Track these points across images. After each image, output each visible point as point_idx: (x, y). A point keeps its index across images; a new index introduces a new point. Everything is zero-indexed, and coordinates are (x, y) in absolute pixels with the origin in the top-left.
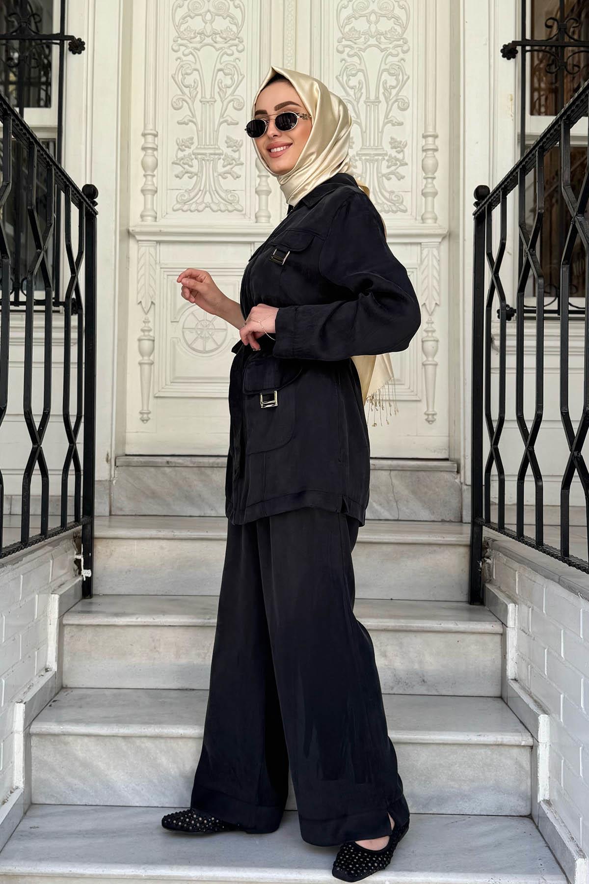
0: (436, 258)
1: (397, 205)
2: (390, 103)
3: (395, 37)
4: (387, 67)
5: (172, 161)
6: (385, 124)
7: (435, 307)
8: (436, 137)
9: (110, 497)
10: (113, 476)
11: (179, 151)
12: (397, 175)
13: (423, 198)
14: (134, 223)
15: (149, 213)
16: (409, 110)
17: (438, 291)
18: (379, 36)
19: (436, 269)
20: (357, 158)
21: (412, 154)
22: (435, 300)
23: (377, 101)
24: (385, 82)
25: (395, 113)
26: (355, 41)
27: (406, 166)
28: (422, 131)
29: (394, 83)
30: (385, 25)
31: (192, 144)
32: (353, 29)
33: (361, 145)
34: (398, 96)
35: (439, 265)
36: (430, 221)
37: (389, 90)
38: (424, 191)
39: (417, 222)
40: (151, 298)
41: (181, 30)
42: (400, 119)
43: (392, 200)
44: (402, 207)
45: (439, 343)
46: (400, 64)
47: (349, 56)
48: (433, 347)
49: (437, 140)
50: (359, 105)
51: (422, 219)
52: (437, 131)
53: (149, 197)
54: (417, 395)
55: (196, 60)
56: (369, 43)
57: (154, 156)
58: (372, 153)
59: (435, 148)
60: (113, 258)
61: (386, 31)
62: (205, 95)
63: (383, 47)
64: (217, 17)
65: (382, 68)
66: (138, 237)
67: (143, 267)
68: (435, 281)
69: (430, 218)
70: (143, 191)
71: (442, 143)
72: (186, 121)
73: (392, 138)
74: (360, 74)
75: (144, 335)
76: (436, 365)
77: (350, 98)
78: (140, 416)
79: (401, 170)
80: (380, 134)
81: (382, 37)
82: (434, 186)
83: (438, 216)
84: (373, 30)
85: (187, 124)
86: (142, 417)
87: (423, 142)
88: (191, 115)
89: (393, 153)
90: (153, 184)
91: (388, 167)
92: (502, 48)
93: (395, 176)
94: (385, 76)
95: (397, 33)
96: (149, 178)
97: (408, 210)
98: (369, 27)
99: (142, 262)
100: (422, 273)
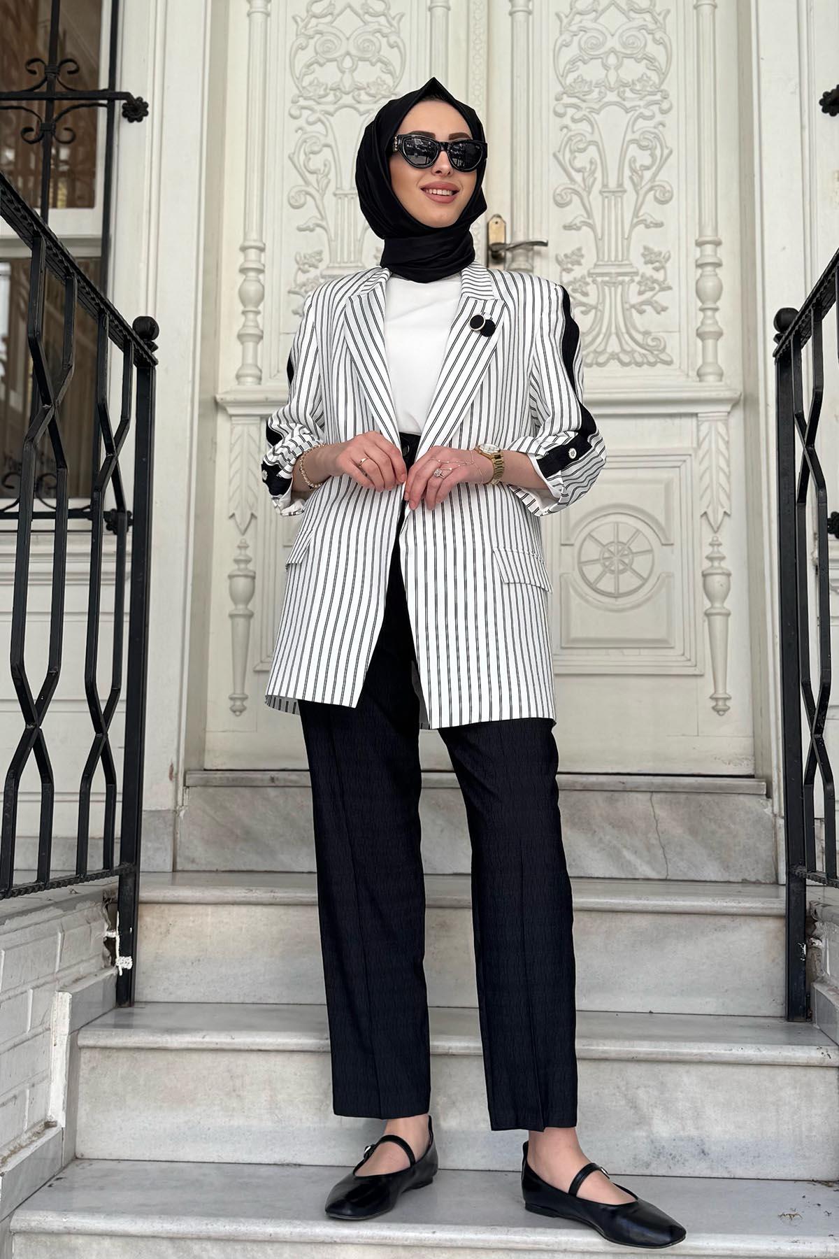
0: (723, 439)
1: (656, 352)
2: (642, 192)
3: (648, 89)
4: (636, 136)
5: (288, 289)
6: (633, 226)
7: (723, 517)
8: (718, 244)
9: (175, 840)
10: (180, 803)
11: (300, 272)
12: (655, 305)
13: (699, 342)
14: (226, 388)
15: (249, 372)
16: (674, 202)
17: (727, 490)
18: (622, 89)
19: (724, 456)
20: (589, 280)
21: (681, 273)
22: (723, 507)
23: (621, 189)
24: (633, 160)
25: (650, 209)
26: (584, 98)
27: (669, 292)
28: (695, 235)
29: (648, 162)
30: (632, 70)
31: (320, 261)
32: (581, 80)
33: (595, 259)
34: (654, 181)
35: (728, 448)
36: (711, 379)
37: (640, 172)
38: (700, 331)
39: (690, 380)
40: (251, 509)
41: (305, 83)
42: (658, 218)
43: (649, 346)
44: (663, 357)
45: (731, 578)
46: (656, 131)
47: (574, 120)
48: (721, 585)
49: (720, 250)
50: (591, 197)
51: (699, 375)
52: (719, 236)
53: (250, 345)
54: (696, 666)
55: (327, 132)
56: (606, 100)
57: (259, 281)
58: (613, 270)
59: (717, 261)
60: (188, 440)
61: (633, 81)
62: (341, 183)
63: (628, 104)
64: (360, 63)
65: (628, 138)
66: (231, 411)
67: (239, 458)
68: (721, 475)
69: (710, 374)
70: (241, 337)
71: (728, 254)
72: (312, 227)
73: (646, 248)
74: (592, 149)
75: (239, 569)
76: (728, 615)
77: (576, 187)
78: (230, 703)
79: (662, 298)
80: (625, 242)
81: (627, 89)
82: (716, 323)
83: (725, 372)
84: (612, 78)
85: (312, 230)
86: (234, 705)
87: (697, 252)
88: (319, 216)
89: (648, 270)
90: (257, 327)
91: (640, 293)
92: (822, 97)
93: (653, 307)
94: (633, 150)
95: (651, 83)
96: (251, 316)
97: (675, 360)
98: (606, 76)
99: (237, 449)
100: (700, 463)
